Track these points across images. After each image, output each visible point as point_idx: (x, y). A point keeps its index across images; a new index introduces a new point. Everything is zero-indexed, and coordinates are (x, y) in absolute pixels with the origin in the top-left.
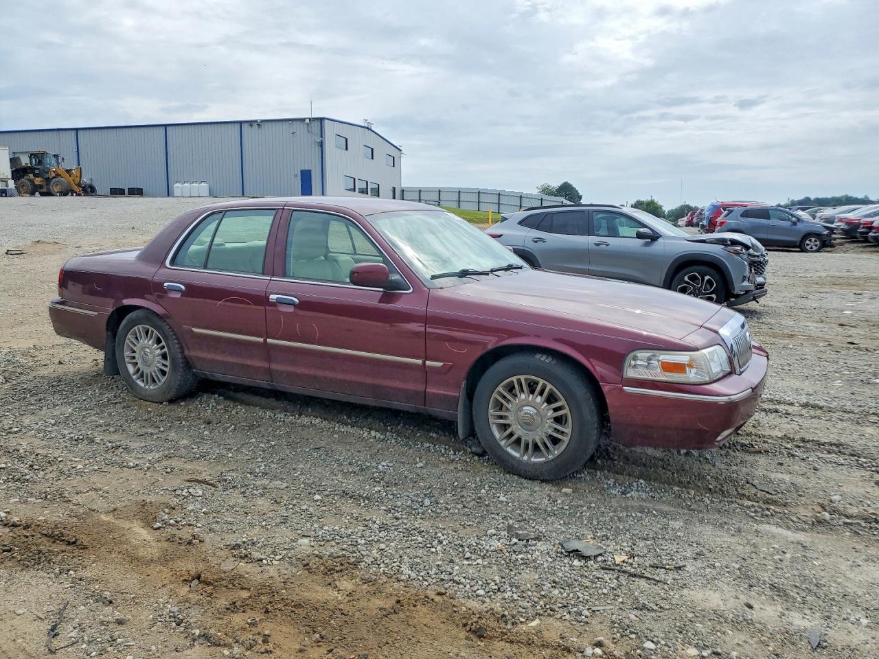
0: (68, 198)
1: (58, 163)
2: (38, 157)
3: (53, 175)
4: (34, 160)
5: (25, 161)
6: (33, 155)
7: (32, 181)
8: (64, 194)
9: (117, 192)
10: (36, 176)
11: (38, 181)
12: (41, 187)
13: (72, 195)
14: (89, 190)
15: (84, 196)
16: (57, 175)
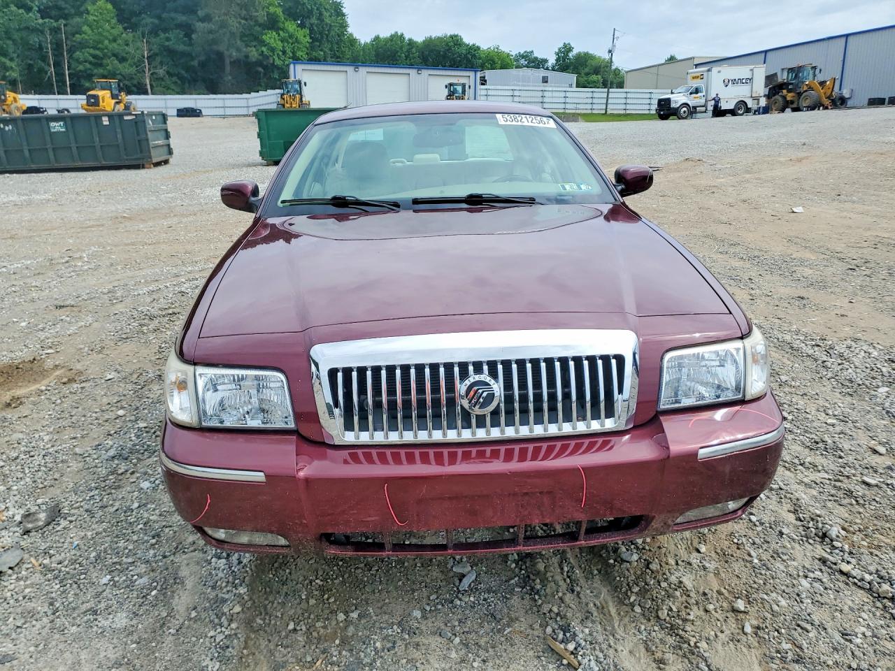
0: (816, 111)
1: (815, 75)
2: (796, 71)
3: (805, 88)
4: (790, 75)
5: (783, 77)
6: (791, 70)
7: (784, 97)
8: (812, 108)
9: (876, 102)
10: (789, 91)
11: (790, 96)
12: (792, 102)
13: (819, 109)
14: (840, 102)
15: (832, 109)
16: (811, 88)
